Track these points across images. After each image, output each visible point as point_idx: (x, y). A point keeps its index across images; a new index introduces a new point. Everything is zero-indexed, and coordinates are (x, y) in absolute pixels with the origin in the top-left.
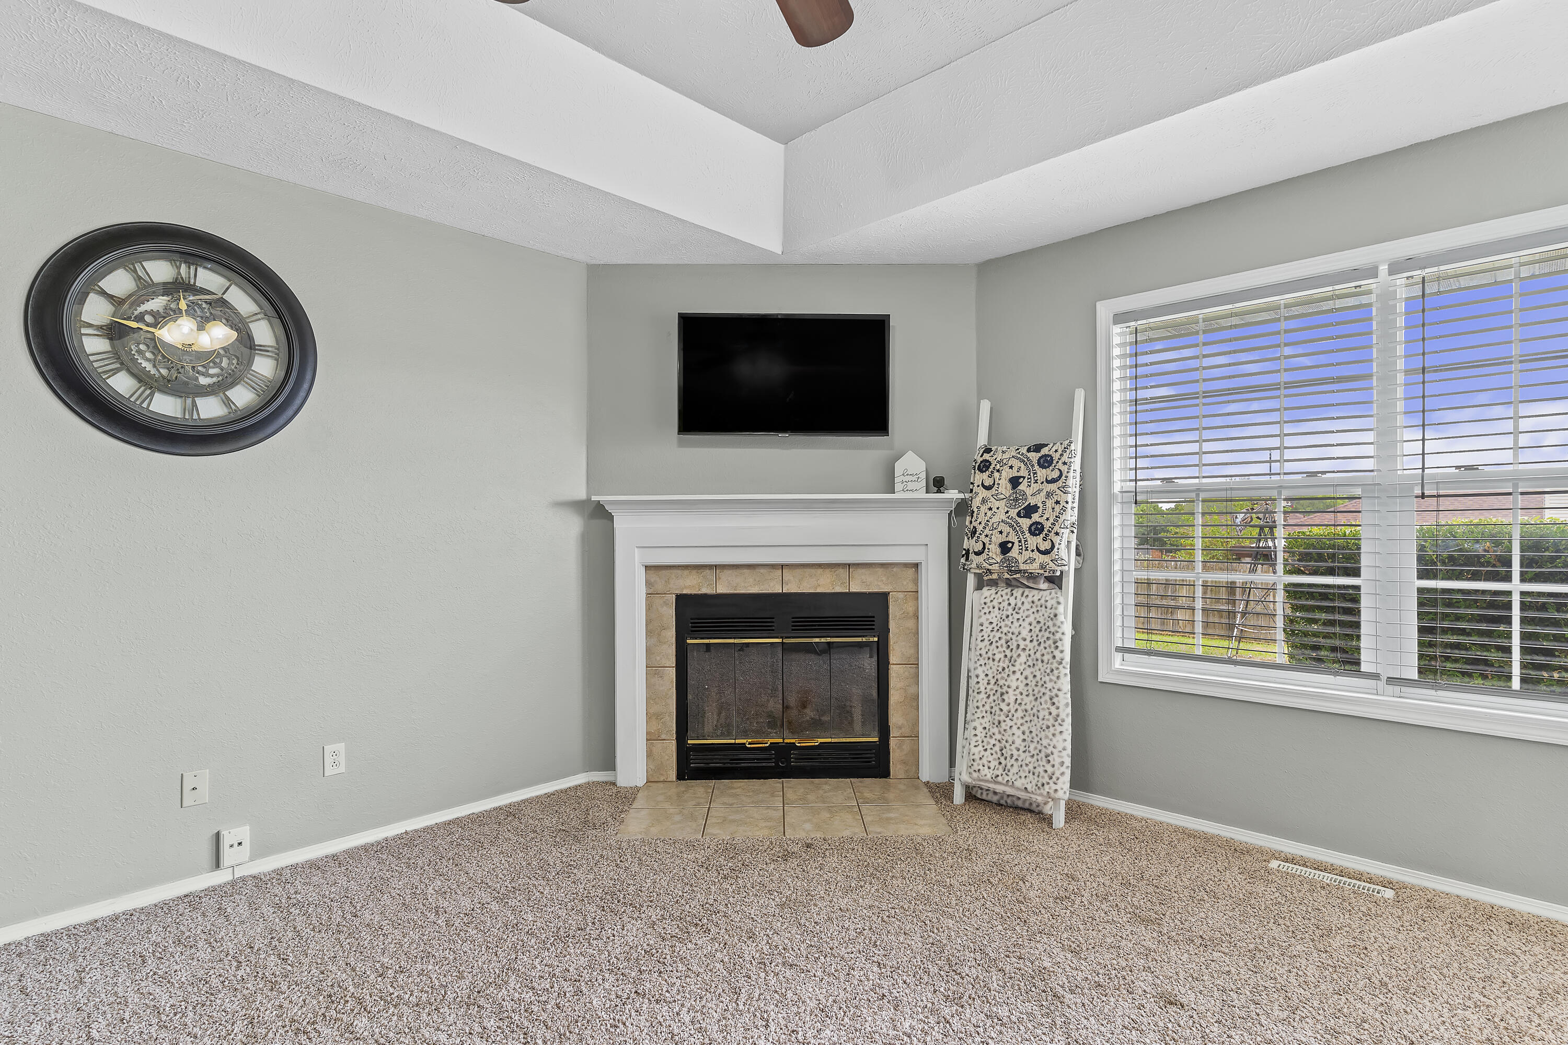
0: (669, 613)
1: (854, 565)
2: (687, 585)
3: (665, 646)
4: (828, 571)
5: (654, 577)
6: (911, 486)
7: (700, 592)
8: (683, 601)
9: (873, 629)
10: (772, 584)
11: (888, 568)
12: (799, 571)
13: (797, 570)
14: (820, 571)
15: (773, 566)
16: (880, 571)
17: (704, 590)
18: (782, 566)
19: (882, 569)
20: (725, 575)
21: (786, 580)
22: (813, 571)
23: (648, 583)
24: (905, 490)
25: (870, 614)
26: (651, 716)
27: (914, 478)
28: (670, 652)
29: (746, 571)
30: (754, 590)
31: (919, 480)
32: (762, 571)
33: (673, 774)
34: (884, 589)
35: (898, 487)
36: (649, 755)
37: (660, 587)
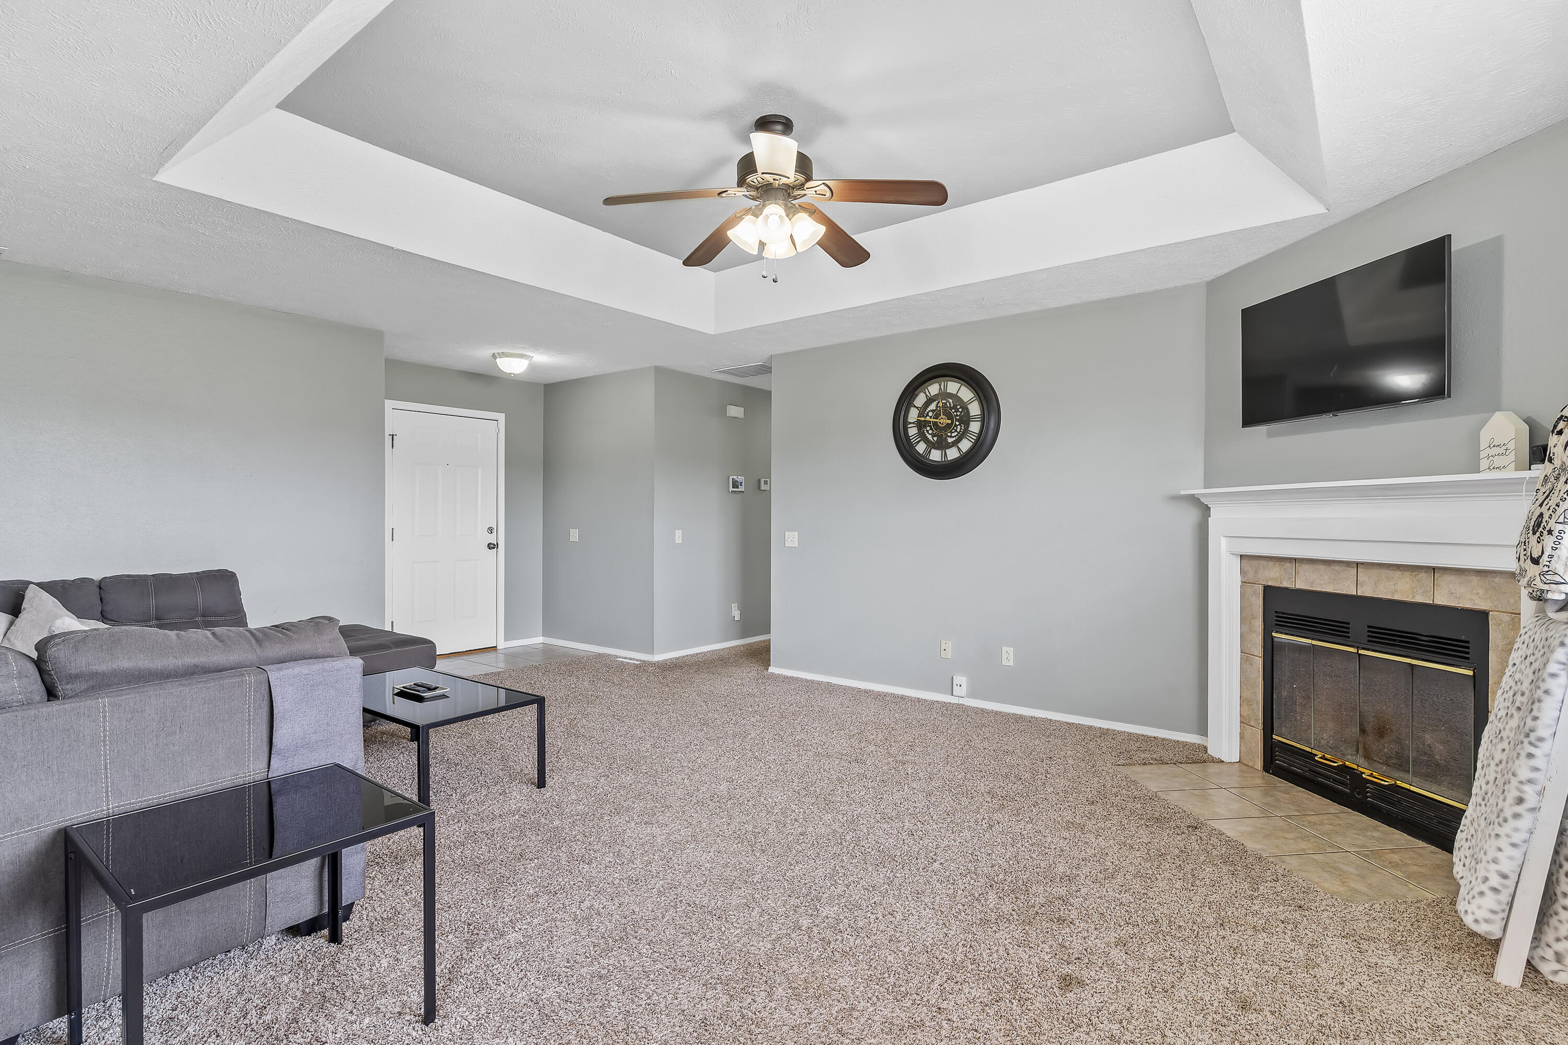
0: (1258, 603)
1: (1440, 568)
2: (1271, 577)
3: (1254, 635)
4: (1407, 574)
5: (1247, 567)
6: (1498, 462)
7: (1281, 586)
8: (1270, 592)
9: (1468, 658)
10: (1346, 584)
11: (1487, 576)
12: (1374, 572)
13: (1374, 570)
14: (1398, 574)
15: (1348, 564)
16: (1475, 580)
17: (1285, 584)
18: (1358, 564)
19: (1479, 578)
20: (1304, 569)
21: (1361, 580)
22: (1390, 572)
23: (1242, 571)
24: (1491, 468)
25: (1463, 638)
26: (1243, 701)
27: (1502, 450)
28: (1258, 641)
29: (1322, 567)
30: (1329, 589)
31: (1508, 452)
32: (1337, 568)
33: (1259, 764)
34: (1480, 604)
35: (1484, 464)
36: (1242, 737)
37: (1251, 577)
